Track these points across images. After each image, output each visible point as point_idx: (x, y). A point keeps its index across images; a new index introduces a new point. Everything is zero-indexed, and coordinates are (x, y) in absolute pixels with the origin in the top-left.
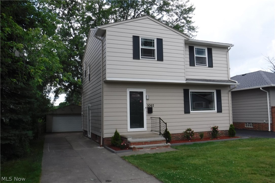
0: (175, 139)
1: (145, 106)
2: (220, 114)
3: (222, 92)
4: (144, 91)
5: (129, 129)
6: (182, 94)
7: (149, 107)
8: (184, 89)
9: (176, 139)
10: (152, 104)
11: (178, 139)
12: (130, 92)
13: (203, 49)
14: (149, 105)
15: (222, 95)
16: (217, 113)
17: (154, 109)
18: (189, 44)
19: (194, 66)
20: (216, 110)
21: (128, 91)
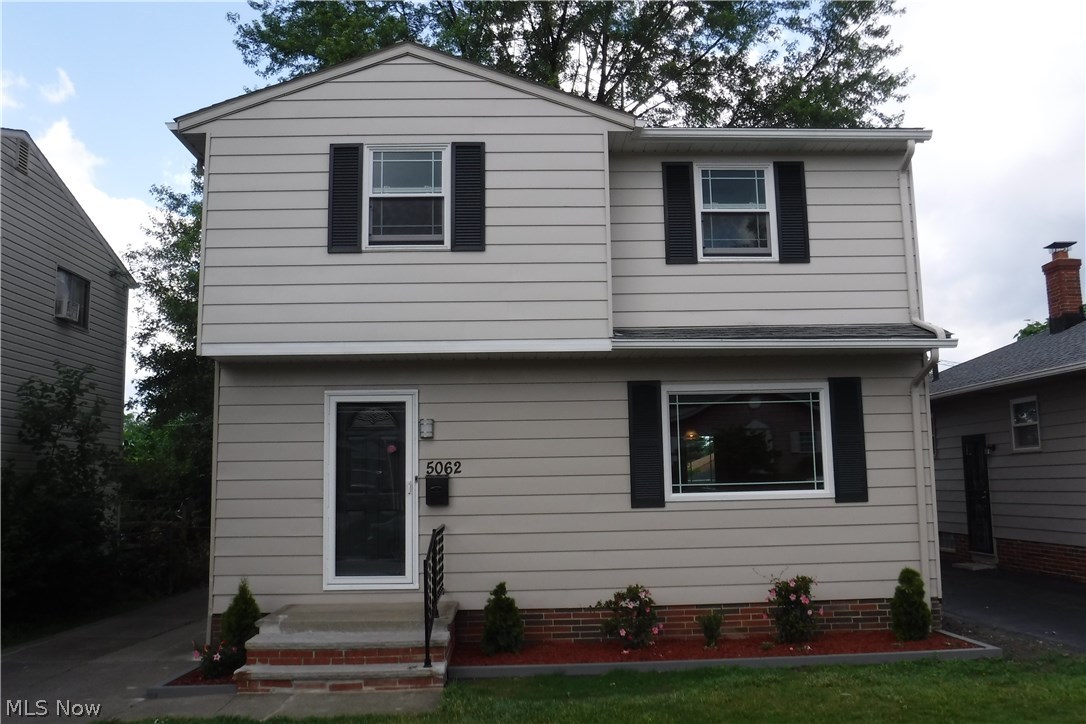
0: (577, 635)
1: (413, 469)
2: (852, 511)
3: (867, 389)
4: (409, 398)
5: (331, 581)
6: (622, 409)
7: (434, 473)
8: (629, 382)
9: (582, 635)
10: (453, 462)
11: (594, 635)
12: (339, 405)
13: (751, 173)
14: (433, 465)
15: (868, 406)
16: (832, 503)
17: (457, 486)
18: (666, 152)
19: (693, 260)
20: (829, 490)
21: (333, 398)
